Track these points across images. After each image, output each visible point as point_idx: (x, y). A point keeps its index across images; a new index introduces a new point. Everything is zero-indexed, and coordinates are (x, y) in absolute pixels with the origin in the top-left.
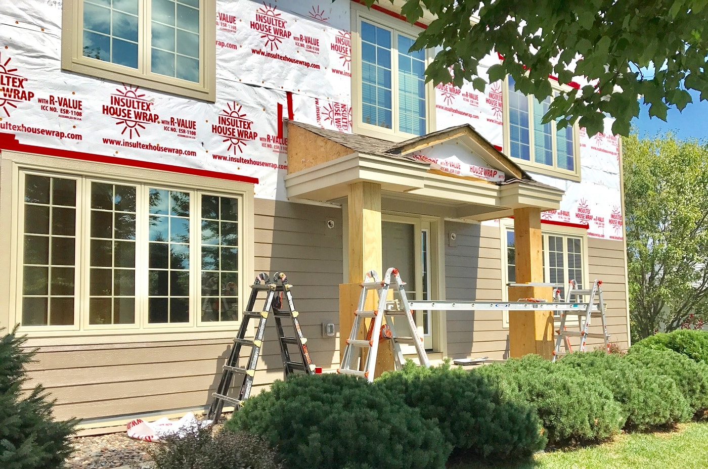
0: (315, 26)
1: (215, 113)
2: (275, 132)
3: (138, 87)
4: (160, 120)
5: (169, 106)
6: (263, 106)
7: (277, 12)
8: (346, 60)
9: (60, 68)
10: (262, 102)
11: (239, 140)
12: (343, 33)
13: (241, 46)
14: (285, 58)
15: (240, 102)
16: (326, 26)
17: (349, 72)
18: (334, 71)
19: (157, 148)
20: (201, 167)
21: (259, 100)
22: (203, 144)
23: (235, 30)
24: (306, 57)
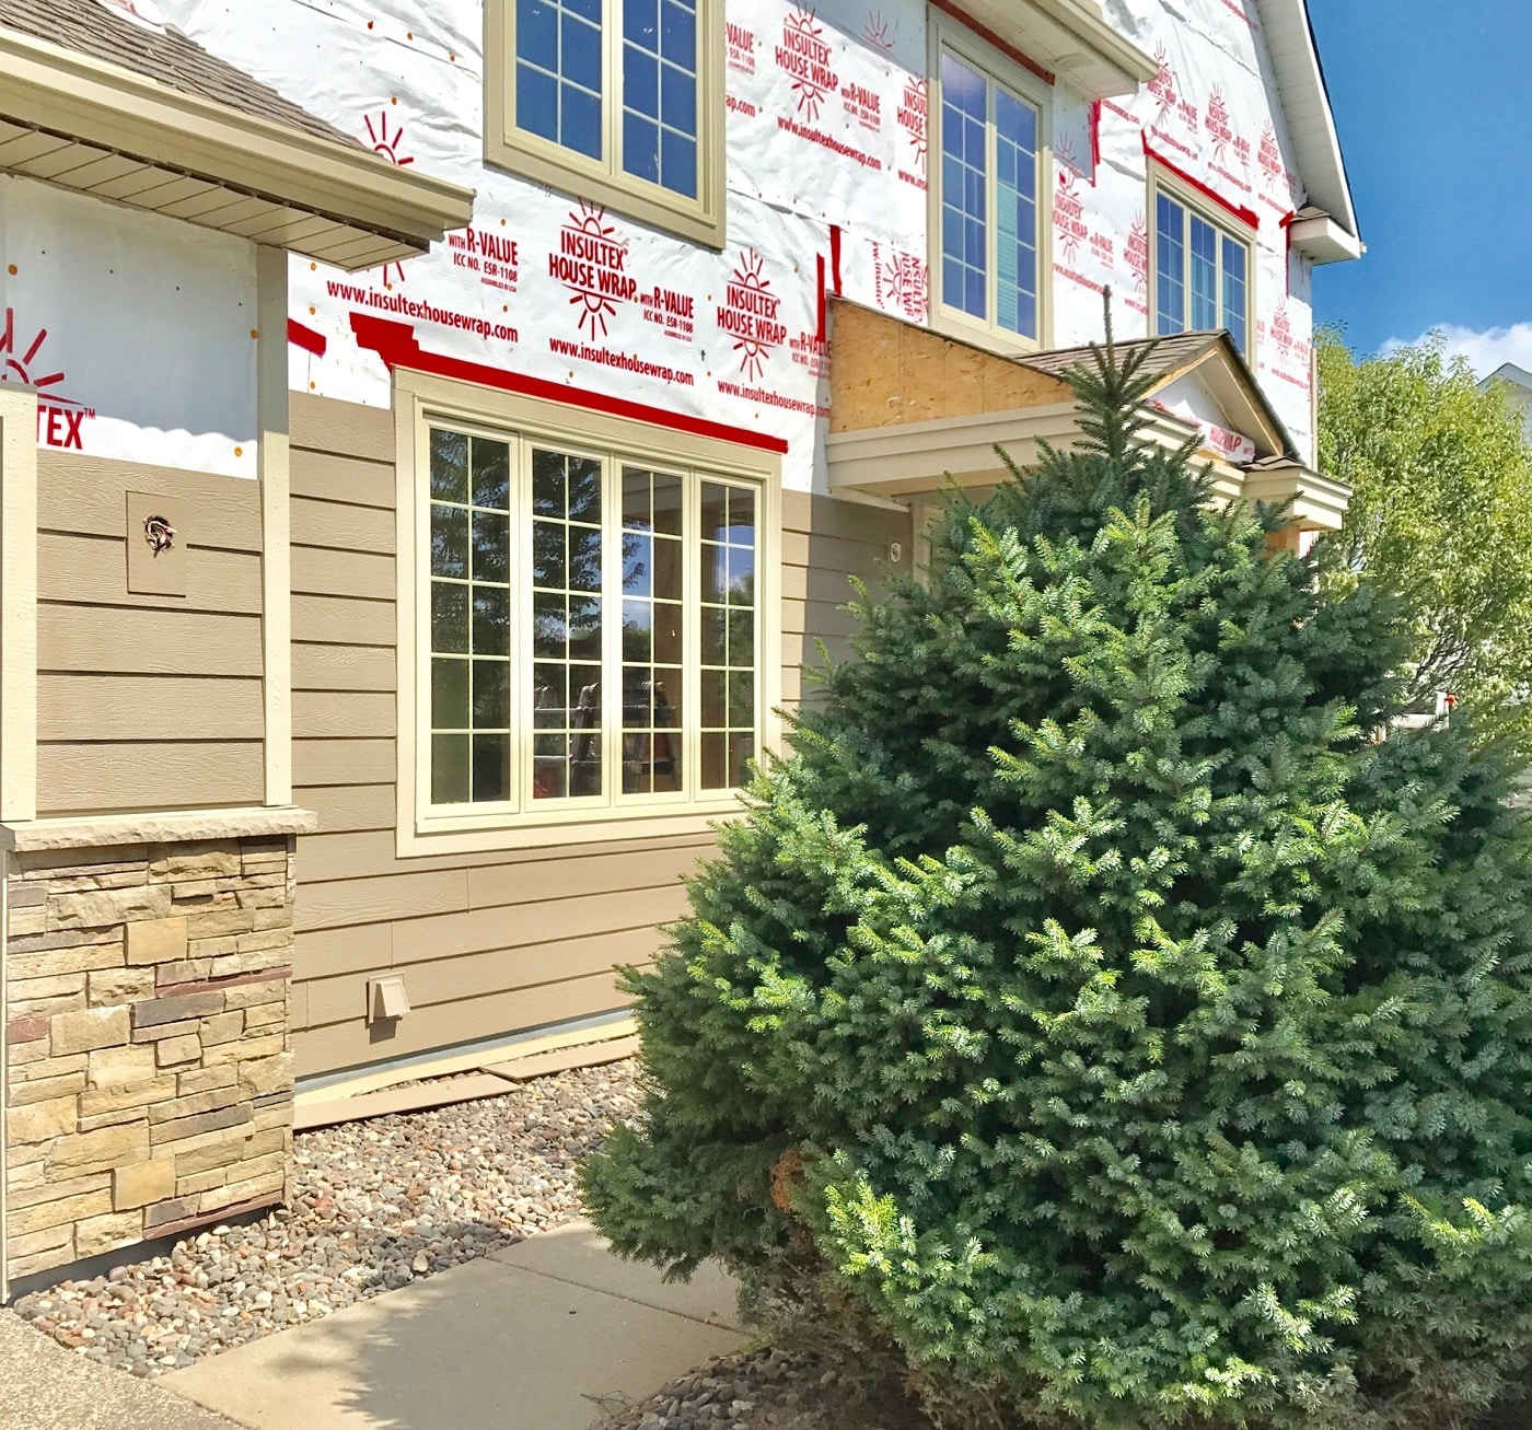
0: (874, 64)
1: (723, 277)
2: (812, 325)
3: (603, 208)
4: (637, 294)
5: (651, 258)
6: (795, 262)
7: (817, 24)
8: (920, 151)
9: (481, 157)
10: (795, 251)
11: (757, 344)
12: (916, 81)
13: (761, 110)
14: (829, 142)
15: (760, 251)
16: (891, 64)
17: (924, 178)
18: (901, 175)
19: (634, 365)
20: (700, 413)
21: (790, 246)
22: (703, 353)
23: (750, 67)
24: (860, 141)
